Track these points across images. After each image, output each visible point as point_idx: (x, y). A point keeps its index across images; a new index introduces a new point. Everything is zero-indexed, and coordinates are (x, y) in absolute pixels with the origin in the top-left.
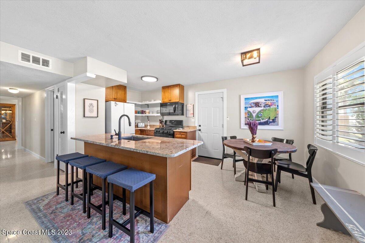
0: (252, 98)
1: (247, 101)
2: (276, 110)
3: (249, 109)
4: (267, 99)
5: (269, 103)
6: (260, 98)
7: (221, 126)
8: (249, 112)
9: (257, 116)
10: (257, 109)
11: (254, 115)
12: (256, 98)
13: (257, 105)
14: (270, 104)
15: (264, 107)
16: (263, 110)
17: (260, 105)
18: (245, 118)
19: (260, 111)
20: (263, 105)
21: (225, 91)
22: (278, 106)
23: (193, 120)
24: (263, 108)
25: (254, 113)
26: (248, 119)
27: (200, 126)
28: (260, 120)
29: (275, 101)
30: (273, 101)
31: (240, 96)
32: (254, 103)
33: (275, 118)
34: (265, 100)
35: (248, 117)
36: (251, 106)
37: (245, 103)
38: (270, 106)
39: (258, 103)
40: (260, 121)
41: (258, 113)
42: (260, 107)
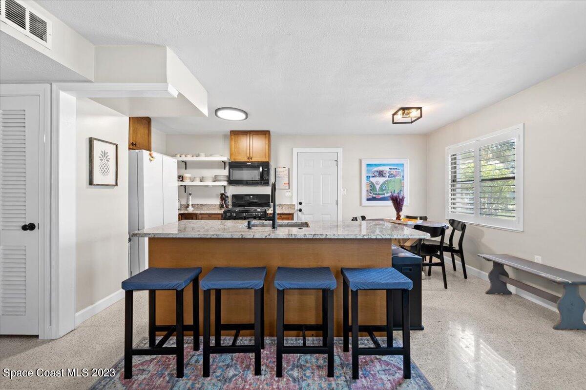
0: (375, 165)
1: (370, 168)
2: (401, 181)
3: (371, 179)
4: (392, 167)
5: (394, 172)
6: (384, 165)
7: (335, 202)
8: (372, 183)
9: (381, 189)
10: (381, 180)
11: (378, 187)
12: (380, 165)
13: (381, 174)
14: (394, 174)
15: (389, 177)
16: (387, 181)
17: (384, 175)
18: (367, 191)
19: (384, 183)
20: (387, 175)
21: (340, 151)
22: (403, 177)
23: (288, 194)
24: (387, 179)
25: (377, 184)
26: (371, 193)
27: (300, 203)
28: (384, 194)
29: (400, 170)
30: (398, 170)
31: (361, 161)
32: (377, 171)
33: (400, 191)
34: (390, 169)
35: (370, 190)
36: (373, 175)
37: (367, 170)
38: (394, 176)
39: (382, 171)
40: (384, 196)
41: (382, 185)
42: (384, 177)
